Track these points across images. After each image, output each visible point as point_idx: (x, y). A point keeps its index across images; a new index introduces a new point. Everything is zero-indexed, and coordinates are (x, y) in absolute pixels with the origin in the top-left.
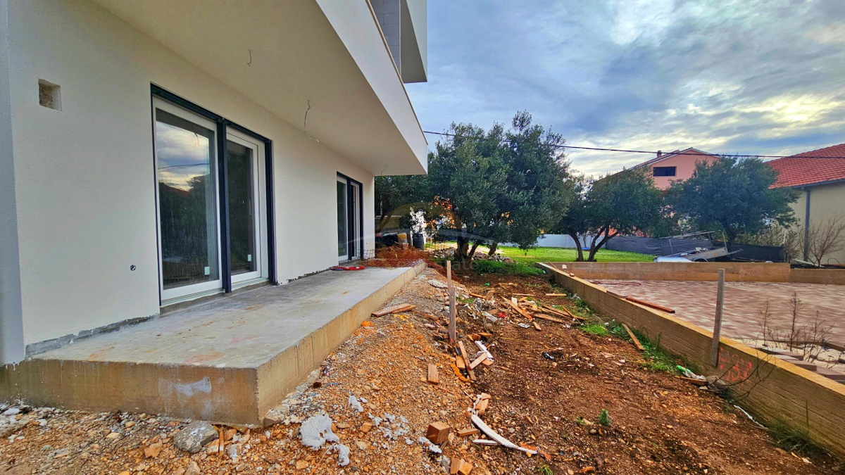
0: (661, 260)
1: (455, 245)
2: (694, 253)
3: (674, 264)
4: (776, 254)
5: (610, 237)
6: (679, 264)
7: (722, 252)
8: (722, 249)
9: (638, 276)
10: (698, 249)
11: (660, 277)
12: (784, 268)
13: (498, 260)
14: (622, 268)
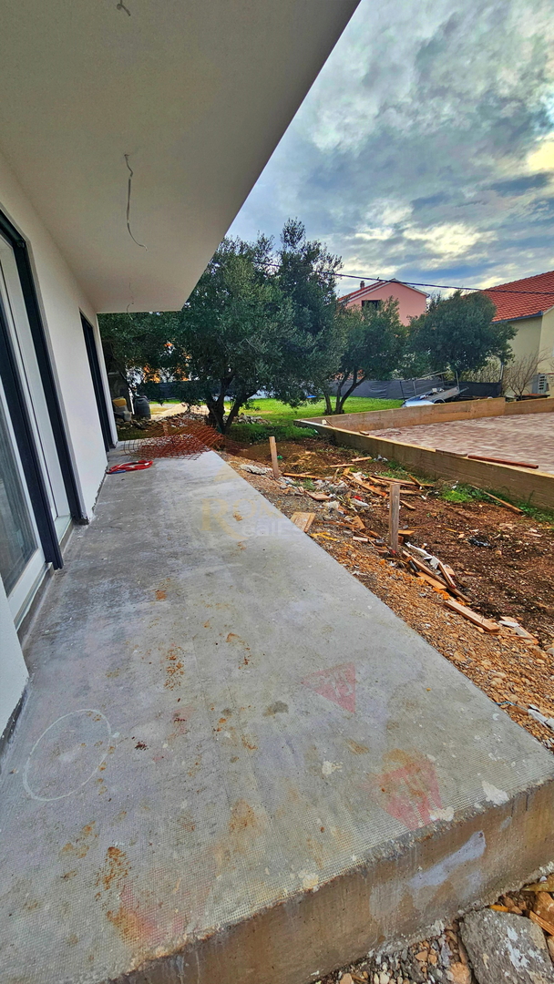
0: (409, 404)
1: (204, 410)
2: (431, 394)
3: (421, 407)
4: (495, 390)
5: (358, 384)
6: (425, 407)
7: (455, 391)
8: (455, 389)
9: (392, 424)
10: (435, 390)
11: (411, 423)
12: (499, 403)
13: (250, 421)
14: (378, 418)
